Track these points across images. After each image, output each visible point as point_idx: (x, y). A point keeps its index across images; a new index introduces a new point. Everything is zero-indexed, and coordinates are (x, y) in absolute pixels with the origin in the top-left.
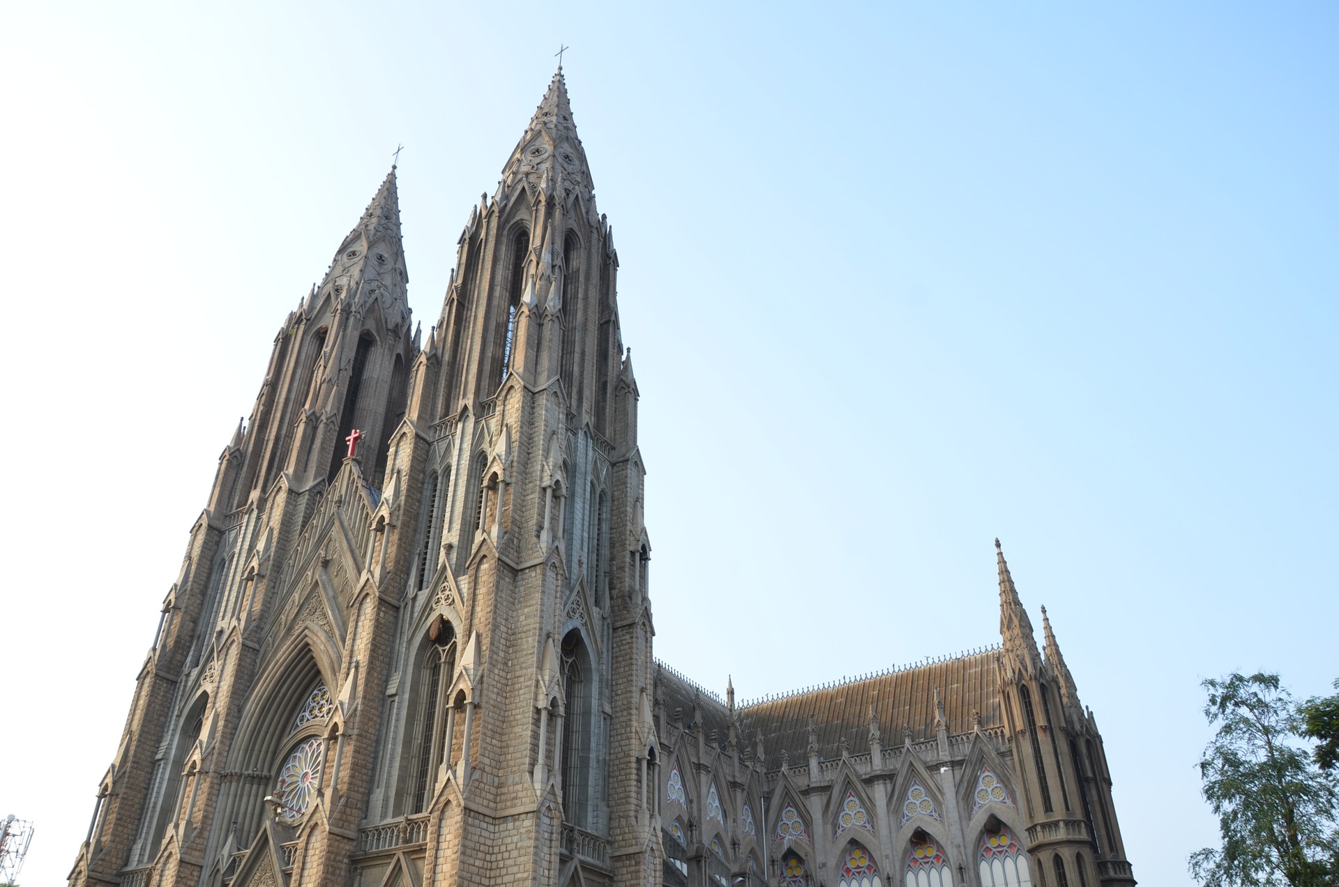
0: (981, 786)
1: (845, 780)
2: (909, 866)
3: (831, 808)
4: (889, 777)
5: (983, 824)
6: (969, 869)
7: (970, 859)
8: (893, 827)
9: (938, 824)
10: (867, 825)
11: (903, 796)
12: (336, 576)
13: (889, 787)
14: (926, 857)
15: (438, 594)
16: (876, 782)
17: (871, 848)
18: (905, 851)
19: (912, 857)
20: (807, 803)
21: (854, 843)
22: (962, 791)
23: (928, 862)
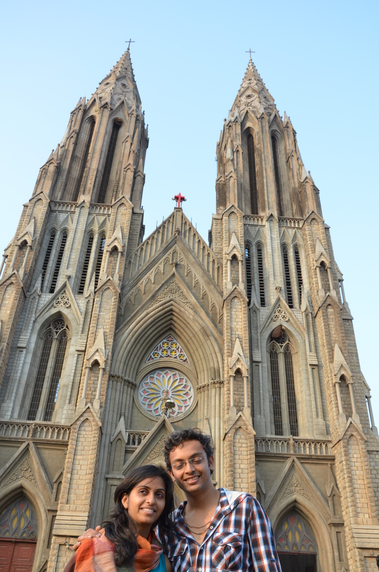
12: (187, 276)
15: (275, 313)
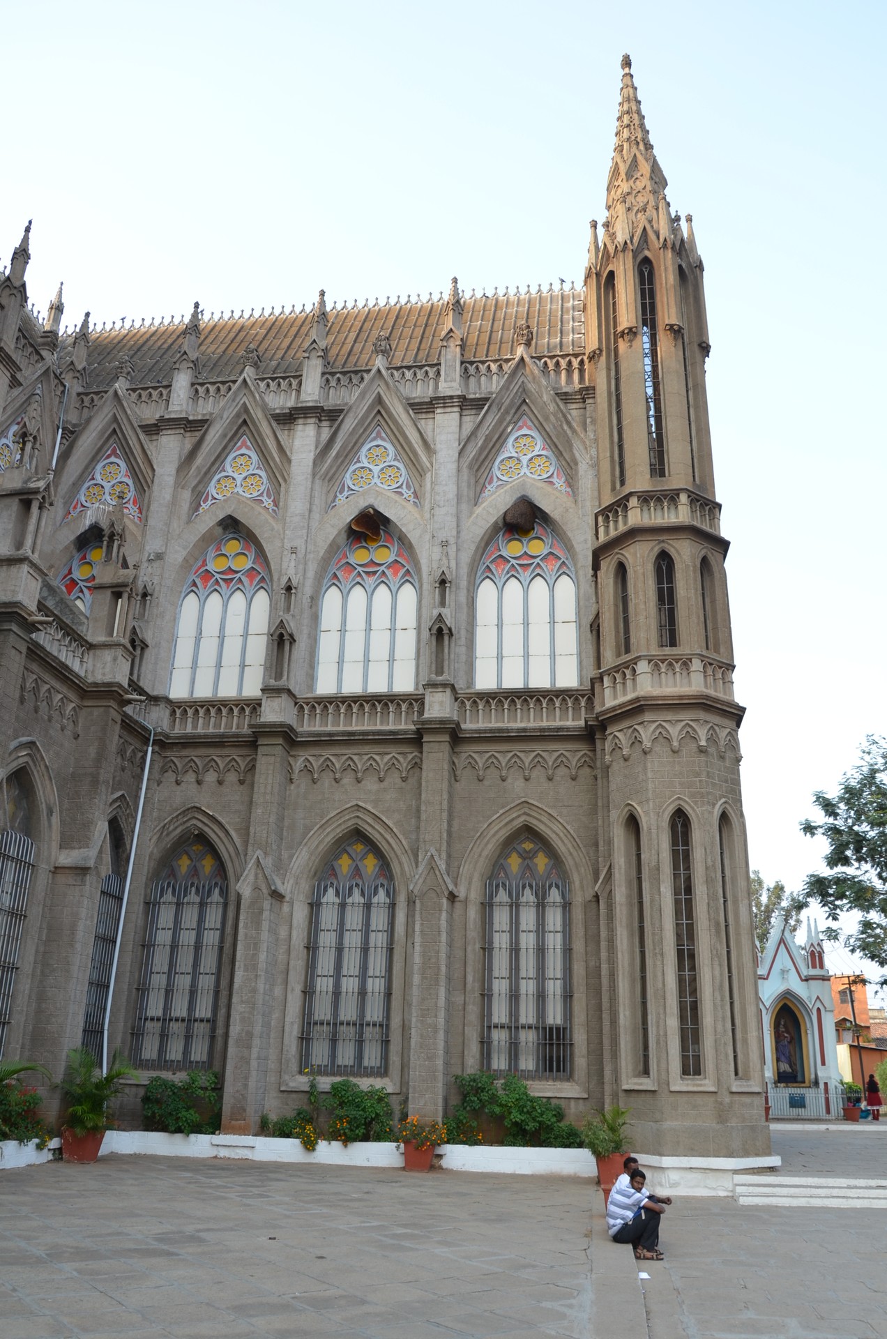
0: (509, 449)
1: (238, 415)
2: (335, 576)
3: (199, 460)
4: (329, 415)
5: (502, 512)
6: (458, 588)
7: (464, 571)
8: (319, 502)
9: (410, 506)
10: (264, 498)
11: (349, 453)
13: (326, 433)
14: (372, 563)
16: (301, 421)
17: (262, 536)
18: (333, 548)
19: (344, 561)
20: (151, 448)
21: (232, 526)
22: (472, 451)
23: (375, 573)
